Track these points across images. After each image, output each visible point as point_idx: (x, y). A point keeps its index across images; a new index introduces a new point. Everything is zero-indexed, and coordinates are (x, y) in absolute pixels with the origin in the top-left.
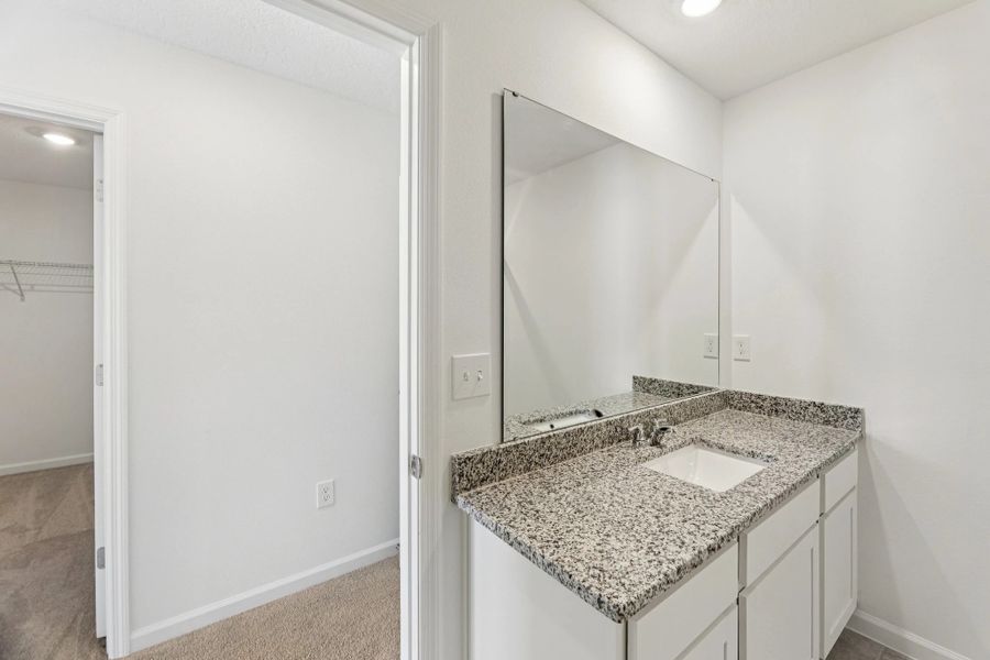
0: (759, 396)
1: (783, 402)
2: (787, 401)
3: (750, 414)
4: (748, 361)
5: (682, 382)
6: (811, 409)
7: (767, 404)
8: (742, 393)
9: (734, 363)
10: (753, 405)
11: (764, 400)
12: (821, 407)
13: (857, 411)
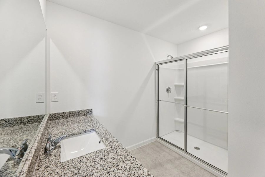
0: (63, 113)
1: (71, 113)
2: (73, 112)
3: (60, 120)
4: (58, 101)
5: (22, 116)
6: (80, 112)
7: (66, 115)
8: (56, 114)
9: (51, 103)
10: (61, 117)
11: (65, 114)
12: (83, 111)
13: (92, 110)
